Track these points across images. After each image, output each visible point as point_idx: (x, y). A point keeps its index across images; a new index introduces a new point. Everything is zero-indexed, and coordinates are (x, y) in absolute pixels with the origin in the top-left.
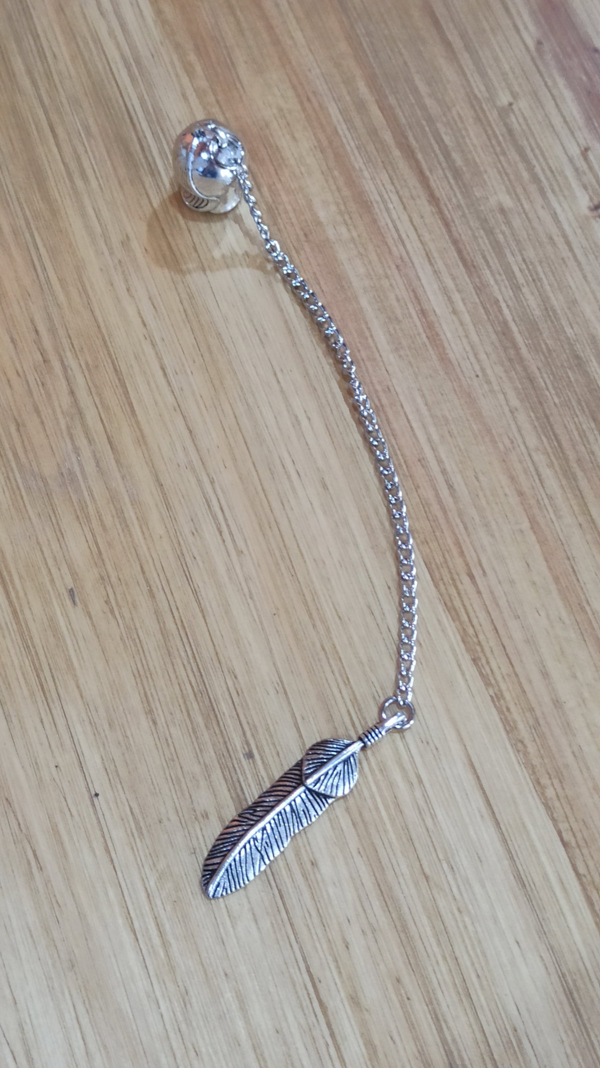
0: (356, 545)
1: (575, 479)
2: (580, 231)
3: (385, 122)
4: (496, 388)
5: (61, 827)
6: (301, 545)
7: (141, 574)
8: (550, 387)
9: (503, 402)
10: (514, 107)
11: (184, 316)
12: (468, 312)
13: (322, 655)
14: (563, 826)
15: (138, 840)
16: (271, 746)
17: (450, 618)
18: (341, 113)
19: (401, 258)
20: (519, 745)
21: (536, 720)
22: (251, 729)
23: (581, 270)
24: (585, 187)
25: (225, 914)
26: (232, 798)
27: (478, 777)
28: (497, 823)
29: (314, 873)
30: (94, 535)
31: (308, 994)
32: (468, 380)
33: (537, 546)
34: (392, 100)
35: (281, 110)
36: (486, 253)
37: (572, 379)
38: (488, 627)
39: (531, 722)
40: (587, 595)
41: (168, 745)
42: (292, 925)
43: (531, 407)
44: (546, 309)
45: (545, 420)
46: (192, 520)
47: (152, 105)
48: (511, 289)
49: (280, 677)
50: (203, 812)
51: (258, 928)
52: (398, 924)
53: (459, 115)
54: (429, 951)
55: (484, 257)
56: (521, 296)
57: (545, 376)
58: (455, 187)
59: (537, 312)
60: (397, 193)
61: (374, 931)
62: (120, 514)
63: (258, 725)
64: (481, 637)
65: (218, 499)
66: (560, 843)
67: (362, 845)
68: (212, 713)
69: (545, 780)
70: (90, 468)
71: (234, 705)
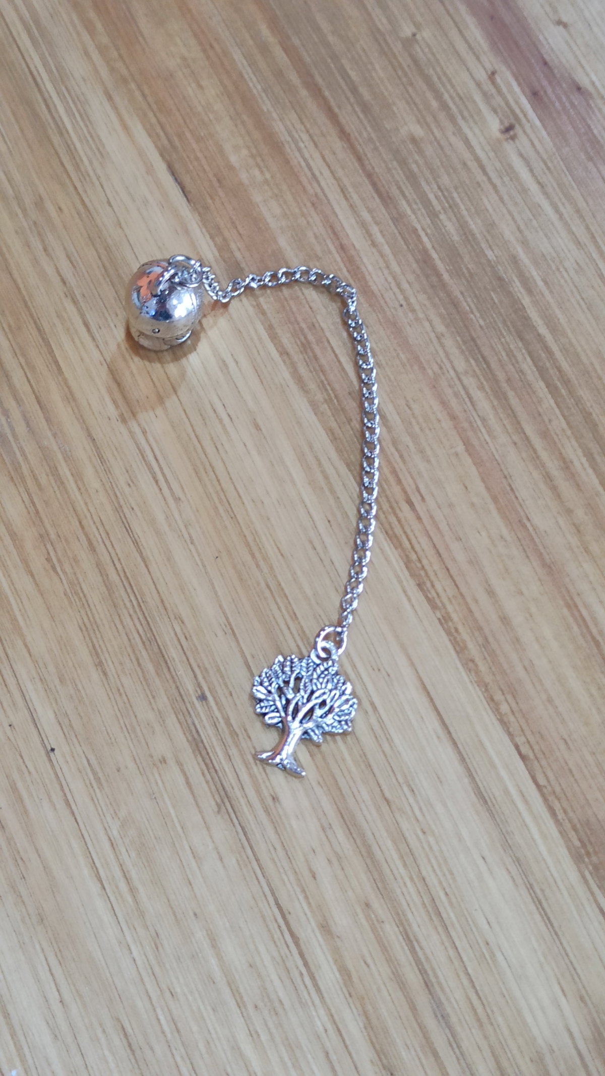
0: (294, 483)
1: (506, 399)
2: (493, 154)
3: (289, 63)
4: (421, 315)
5: (20, 785)
6: (238, 487)
7: (80, 529)
8: (475, 310)
9: (429, 329)
10: (418, 37)
11: (103, 271)
12: (387, 243)
13: (267, 593)
14: (520, 740)
15: (97, 791)
16: (223, 687)
17: (392, 546)
18: (245, 57)
19: (316, 195)
20: (469, 664)
21: (486, 639)
22: (201, 672)
23: (497, 192)
24: (495, 111)
25: (191, 856)
26: (188, 740)
27: (432, 700)
28: (455, 744)
29: (275, 807)
30: (29, 495)
31: (279, 927)
32: (392, 310)
33: (474, 468)
34: (296, 41)
35: (184, 59)
36: (401, 183)
37: (496, 301)
38: (430, 552)
39: (480, 641)
40: (527, 512)
41: (120, 694)
42: (257, 860)
43: (457, 332)
44: (465, 234)
45: (472, 343)
46: (127, 472)
47: (56, 67)
48: (429, 217)
49: (227, 619)
50: (160, 757)
51: (224, 867)
52: (363, 850)
53: (364, 50)
54: (395, 872)
55: (399, 188)
56: (439, 222)
57: (469, 300)
58: (365, 122)
59: (456, 238)
60: (308, 132)
61: (339, 859)
62: (54, 472)
63: (208, 666)
64: (425, 562)
65: (152, 449)
66: (518, 757)
67: (322, 776)
68: (161, 660)
69: (498, 697)
70: (21, 429)
71: (183, 650)
